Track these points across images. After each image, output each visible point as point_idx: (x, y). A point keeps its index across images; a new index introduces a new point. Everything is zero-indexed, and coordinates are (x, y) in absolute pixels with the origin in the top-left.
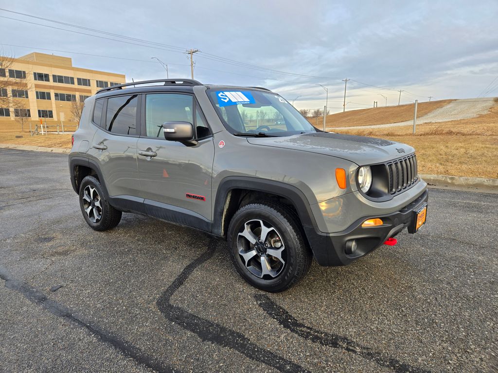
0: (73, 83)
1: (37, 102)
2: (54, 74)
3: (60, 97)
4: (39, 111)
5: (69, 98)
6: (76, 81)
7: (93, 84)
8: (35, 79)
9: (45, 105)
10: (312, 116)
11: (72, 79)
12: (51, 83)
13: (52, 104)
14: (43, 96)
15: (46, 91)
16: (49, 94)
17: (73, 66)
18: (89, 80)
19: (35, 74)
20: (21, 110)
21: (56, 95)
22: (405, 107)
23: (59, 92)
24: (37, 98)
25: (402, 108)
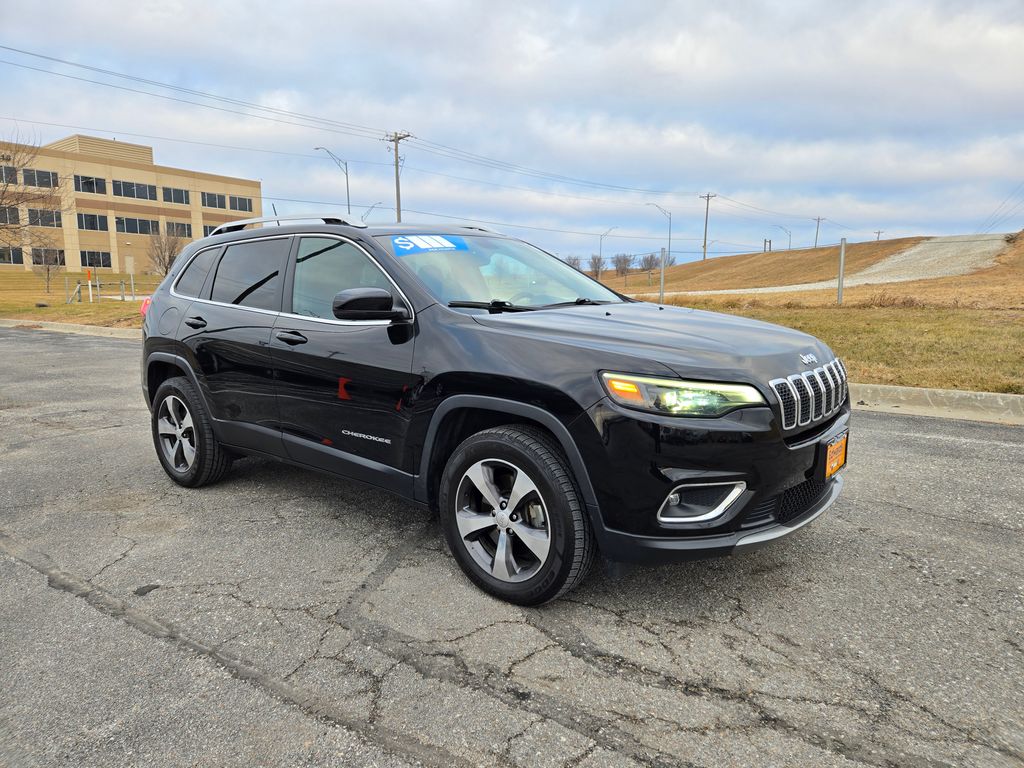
0: (154, 197)
1: (79, 235)
2: (116, 179)
3: (128, 226)
4: (83, 254)
5: (145, 227)
6: (160, 194)
7: (196, 199)
8: (77, 189)
9: (95, 241)
10: (639, 267)
11: (153, 189)
12: (109, 196)
13: (111, 240)
14: (91, 222)
15: (98, 212)
16: (104, 219)
17: (155, 164)
18: (187, 192)
19: (77, 178)
20: (46, 251)
21: (119, 222)
22: (826, 253)
23: (125, 215)
24: (81, 227)
25: (821, 254)
